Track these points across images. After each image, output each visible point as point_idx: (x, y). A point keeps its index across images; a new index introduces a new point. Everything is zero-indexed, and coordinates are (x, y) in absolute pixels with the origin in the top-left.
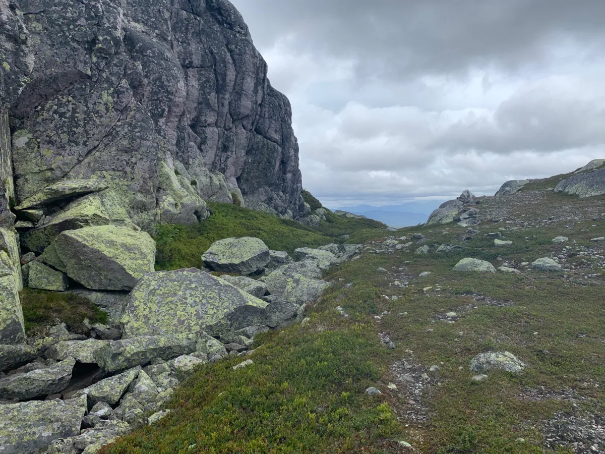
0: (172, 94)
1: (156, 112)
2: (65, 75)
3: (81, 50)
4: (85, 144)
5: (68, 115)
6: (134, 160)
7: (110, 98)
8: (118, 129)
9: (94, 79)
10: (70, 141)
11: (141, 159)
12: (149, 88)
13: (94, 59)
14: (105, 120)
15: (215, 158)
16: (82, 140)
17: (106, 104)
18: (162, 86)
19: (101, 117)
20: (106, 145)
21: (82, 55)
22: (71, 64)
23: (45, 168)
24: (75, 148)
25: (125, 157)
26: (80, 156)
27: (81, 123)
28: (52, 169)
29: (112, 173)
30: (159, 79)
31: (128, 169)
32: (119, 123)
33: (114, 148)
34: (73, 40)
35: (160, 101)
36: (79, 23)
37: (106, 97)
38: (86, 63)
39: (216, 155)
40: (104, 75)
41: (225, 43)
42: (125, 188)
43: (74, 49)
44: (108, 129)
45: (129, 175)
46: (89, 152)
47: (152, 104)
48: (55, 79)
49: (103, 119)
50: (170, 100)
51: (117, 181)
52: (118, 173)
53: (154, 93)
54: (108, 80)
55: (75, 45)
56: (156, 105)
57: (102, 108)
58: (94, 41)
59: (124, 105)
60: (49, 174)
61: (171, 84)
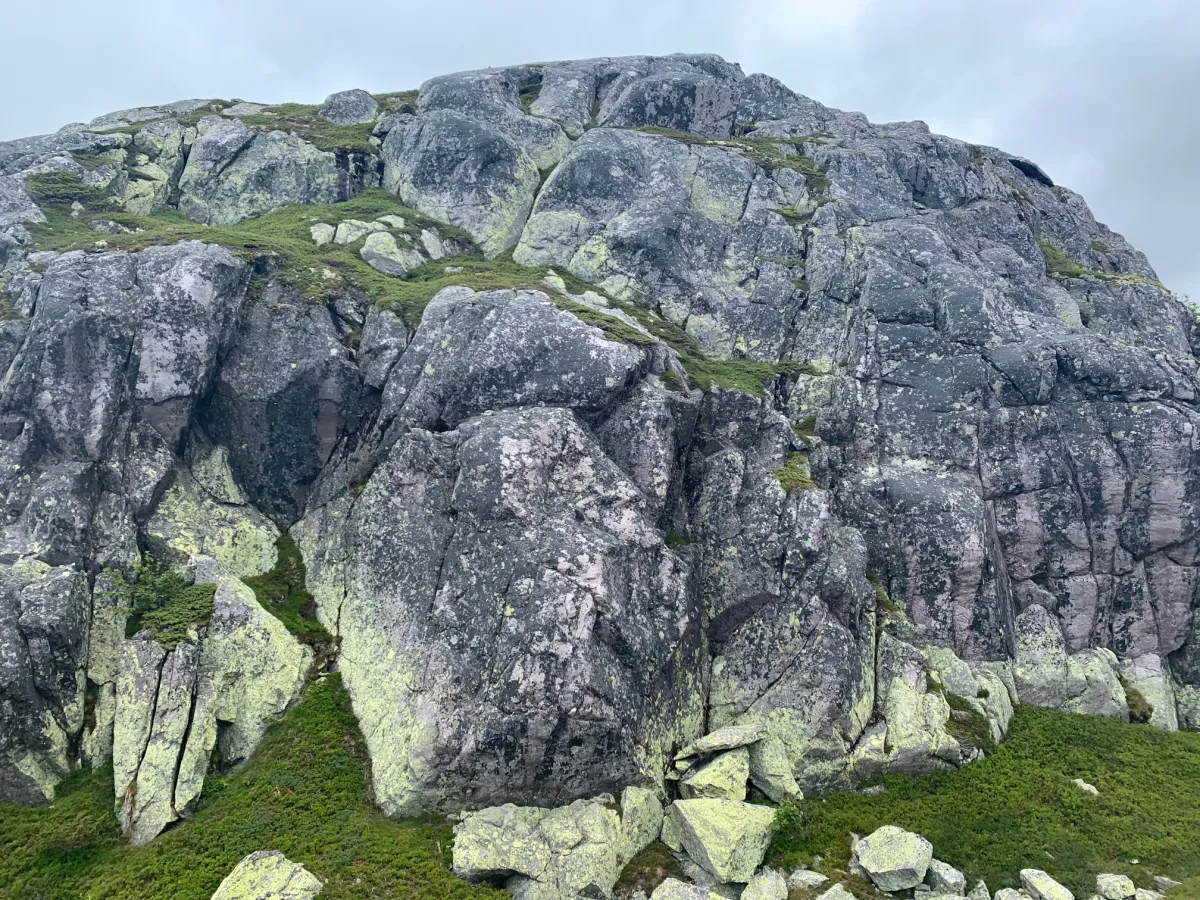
0: (956, 559)
1: (931, 586)
2: (754, 598)
3: (771, 569)
4: (766, 676)
5: (756, 642)
6: (813, 698)
7: (797, 621)
8: (802, 659)
9: (783, 600)
10: (753, 673)
11: (821, 698)
12: (916, 557)
13: (785, 576)
14: (790, 648)
15: (1094, 626)
16: (764, 671)
17: (792, 628)
18: (937, 551)
19: (786, 643)
20: (788, 678)
21: (772, 574)
22: (760, 587)
23: (730, 701)
24: (756, 682)
25: (806, 693)
26: (760, 690)
27: (765, 652)
28: (734, 703)
29: (791, 710)
30: (932, 542)
31: (806, 709)
32: (804, 651)
33: (795, 682)
34: (764, 559)
35: (936, 572)
36: (770, 539)
37: (794, 621)
38: (776, 582)
39: (1095, 621)
40: (793, 593)
41: (1101, 431)
42: (800, 732)
43: (764, 569)
44: (792, 658)
45: (807, 717)
46: (771, 685)
47: (923, 577)
48: (746, 603)
49: (788, 646)
50: (954, 568)
51: (794, 722)
52: (797, 712)
53: (922, 562)
54: (797, 599)
55: (765, 565)
56: (929, 579)
57: (787, 633)
58: (783, 557)
59: (811, 628)
60: (732, 708)
61: (951, 547)
